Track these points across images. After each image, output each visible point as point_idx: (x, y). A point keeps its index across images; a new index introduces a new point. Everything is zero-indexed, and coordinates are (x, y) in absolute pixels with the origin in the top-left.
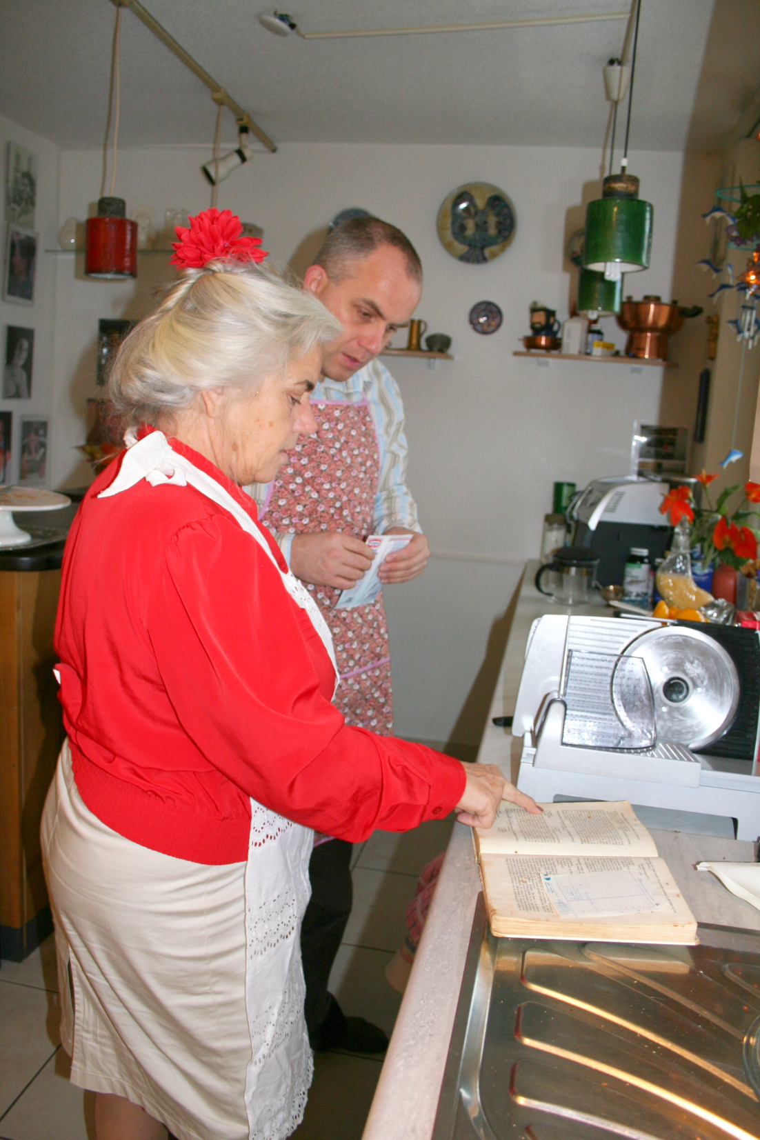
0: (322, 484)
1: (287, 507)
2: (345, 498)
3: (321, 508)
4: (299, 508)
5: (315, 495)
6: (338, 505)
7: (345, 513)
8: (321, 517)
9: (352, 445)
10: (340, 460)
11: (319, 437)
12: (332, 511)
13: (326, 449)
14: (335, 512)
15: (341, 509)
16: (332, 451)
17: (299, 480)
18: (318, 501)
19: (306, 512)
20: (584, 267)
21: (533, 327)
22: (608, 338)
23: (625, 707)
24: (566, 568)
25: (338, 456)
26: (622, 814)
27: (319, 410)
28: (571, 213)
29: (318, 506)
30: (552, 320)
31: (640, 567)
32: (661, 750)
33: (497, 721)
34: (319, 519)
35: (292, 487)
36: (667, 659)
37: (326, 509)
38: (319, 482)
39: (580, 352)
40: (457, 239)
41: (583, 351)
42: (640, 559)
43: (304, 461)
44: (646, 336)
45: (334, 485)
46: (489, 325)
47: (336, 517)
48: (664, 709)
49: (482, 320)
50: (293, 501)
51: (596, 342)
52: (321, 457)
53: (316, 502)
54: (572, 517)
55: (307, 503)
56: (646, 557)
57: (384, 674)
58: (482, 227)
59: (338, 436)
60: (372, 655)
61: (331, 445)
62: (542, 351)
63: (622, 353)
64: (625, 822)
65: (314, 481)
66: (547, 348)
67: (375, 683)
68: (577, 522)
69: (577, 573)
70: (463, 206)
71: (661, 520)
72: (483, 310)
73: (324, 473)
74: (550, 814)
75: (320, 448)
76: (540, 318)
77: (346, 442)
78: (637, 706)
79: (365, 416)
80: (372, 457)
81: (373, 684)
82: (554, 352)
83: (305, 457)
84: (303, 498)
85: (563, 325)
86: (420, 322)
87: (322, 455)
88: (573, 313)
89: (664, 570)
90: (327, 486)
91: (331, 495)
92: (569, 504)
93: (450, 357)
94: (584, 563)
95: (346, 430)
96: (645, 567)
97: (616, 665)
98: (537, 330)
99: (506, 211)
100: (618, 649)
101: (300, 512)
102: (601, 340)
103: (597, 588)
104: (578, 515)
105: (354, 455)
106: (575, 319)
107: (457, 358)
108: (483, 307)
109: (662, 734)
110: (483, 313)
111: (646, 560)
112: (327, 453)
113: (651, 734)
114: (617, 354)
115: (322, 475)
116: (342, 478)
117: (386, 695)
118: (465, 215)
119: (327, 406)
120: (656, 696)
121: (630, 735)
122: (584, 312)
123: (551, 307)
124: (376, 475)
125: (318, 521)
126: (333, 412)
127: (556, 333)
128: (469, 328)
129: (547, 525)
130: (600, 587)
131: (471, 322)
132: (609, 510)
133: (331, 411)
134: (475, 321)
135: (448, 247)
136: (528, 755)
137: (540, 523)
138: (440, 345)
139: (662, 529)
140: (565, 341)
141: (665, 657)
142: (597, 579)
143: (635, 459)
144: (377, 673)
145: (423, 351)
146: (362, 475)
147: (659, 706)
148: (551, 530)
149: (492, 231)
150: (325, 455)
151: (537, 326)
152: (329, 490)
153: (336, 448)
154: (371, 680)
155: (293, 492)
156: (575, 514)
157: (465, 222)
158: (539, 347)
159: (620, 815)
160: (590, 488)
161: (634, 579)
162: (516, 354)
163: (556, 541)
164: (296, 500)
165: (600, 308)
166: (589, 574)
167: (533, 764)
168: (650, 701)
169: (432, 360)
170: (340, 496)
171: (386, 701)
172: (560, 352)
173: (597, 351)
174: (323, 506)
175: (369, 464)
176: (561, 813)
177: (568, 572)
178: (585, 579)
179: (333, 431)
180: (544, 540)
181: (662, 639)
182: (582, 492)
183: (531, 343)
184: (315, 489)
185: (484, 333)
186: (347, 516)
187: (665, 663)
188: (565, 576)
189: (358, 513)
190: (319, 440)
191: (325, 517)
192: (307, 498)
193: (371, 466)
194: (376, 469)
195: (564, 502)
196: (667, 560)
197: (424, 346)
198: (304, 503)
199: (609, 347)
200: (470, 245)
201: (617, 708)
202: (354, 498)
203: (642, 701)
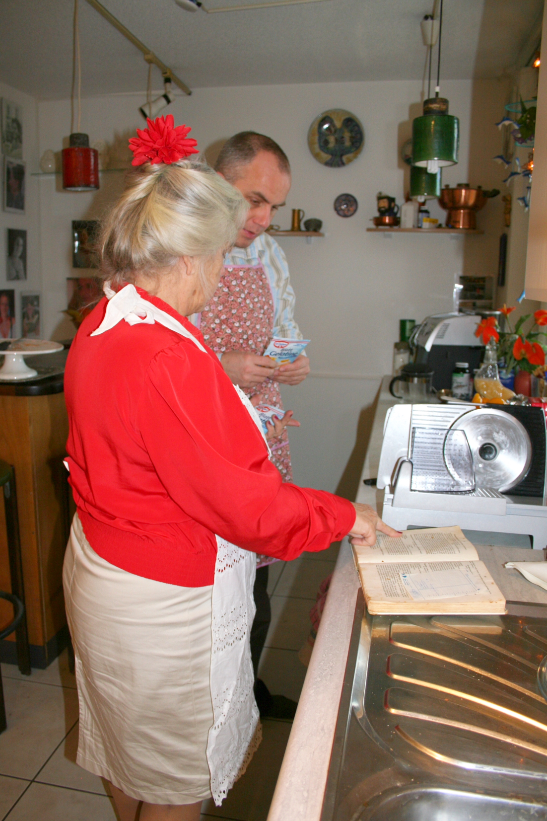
0: (234, 323)
1: (210, 340)
2: (250, 332)
3: (233, 340)
4: (219, 341)
5: (229, 331)
6: (245, 337)
7: (250, 342)
8: (234, 346)
9: (253, 295)
10: (245, 306)
11: (229, 290)
12: (241, 341)
13: (235, 299)
14: (244, 342)
15: (247, 340)
16: (239, 300)
17: (217, 321)
18: (231, 335)
19: (223, 343)
20: (413, 164)
21: (379, 210)
22: (433, 215)
23: (453, 464)
24: (411, 379)
25: (244, 303)
26: (455, 535)
27: (229, 272)
28: (401, 126)
29: (231, 338)
30: (393, 205)
31: (462, 376)
32: (480, 492)
33: (366, 482)
34: (232, 347)
35: (213, 326)
36: (481, 431)
37: (237, 340)
38: (231, 321)
39: (414, 226)
40: (323, 151)
41: (416, 226)
42: (463, 370)
43: (220, 308)
44: (460, 213)
45: (242, 323)
46: (349, 210)
47: (244, 346)
48: (481, 465)
49: (344, 207)
50: (214, 335)
51: (425, 219)
52: (232, 305)
53: (230, 336)
54: (413, 344)
55: (224, 336)
56: (467, 369)
57: (284, 453)
58: (340, 141)
59: (243, 290)
60: (275, 440)
61: (238, 296)
62: (387, 227)
63: (444, 225)
64: (457, 540)
65: (227, 321)
66: (390, 225)
67: (279, 459)
68: (417, 347)
69: (418, 381)
70: (326, 126)
71: (476, 342)
72: (343, 200)
73: (234, 315)
74: (406, 537)
75: (231, 298)
76: (385, 204)
77: (249, 293)
78: (461, 464)
79: (261, 275)
80: (268, 302)
81: (277, 460)
82: (395, 227)
83: (221, 305)
84: (220, 333)
85: (401, 207)
86: (299, 211)
87: (232, 303)
88: (408, 199)
89: (479, 376)
90: (237, 324)
91: (240, 331)
92: (411, 335)
93: (322, 235)
94: (423, 374)
95: (249, 285)
96: (466, 376)
97: (446, 437)
98: (382, 212)
99: (356, 128)
100: (446, 426)
101: (219, 343)
102: (428, 217)
103: (433, 392)
104: (418, 341)
105: (255, 302)
106: (409, 203)
107: (327, 235)
108: (343, 198)
109: (480, 483)
110: (343, 203)
111: (467, 371)
112: (236, 302)
113: (472, 482)
114: (440, 226)
115: (233, 317)
116: (247, 318)
117: (287, 467)
118: (327, 133)
119: (234, 269)
120: (474, 457)
121: (458, 484)
122: (415, 197)
123: (391, 195)
124: (272, 315)
125: (232, 349)
126: (238, 273)
127: (396, 214)
128: (334, 213)
129: (396, 350)
130: (436, 391)
131: (336, 209)
132: (439, 336)
133: (237, 272)
134: (339, 208)
135: (316, 156)
136: (388, 499)
137: (391, 349)
138: (314, 227)
139: (477, 348)
140: (403, 219)
141: (479, 430)
142: (433, 385)
143: (456, 301)
144: (280, 452)
145: (303, 231)
146: (261, 316)
147: (477, 463)
148: (399, 353)
149: (347, 143)
150: (234, 303)
151: (383, 209)
152: (238, 327)
153: (242, 298)
154: (276, 457)
155: (214, 329)
156: (415, 341)
157: (328, 138)
158: (385, 224)
159: (453, 536)
160: (425, 323)
161: (459, 384)
162: (369, 230)
163: (403, 361)
164: (216, 335)
165: (426, 194)
166: (427, 382)
167: (392, 505)
168: (470, 460)
169: (309, 238)
170: (246, 331)
171: (287, 471)
172: (400, 227)
173: (426, 225)
174: (235, 338)
175: (266, 307)
176: (413, 536)
177: (412, 381)
178: (425, 385)
179: (239, 286)
180: (394, 361)
181: (477, 417)
182: (420, 326)
183: (379, 222)
184: (229, 327)
185: (345, 216)
186: (252, 344)
187: (479, 434)
188: (410, 384)
189: (260, 342)
190: (230, 293)
191: (237, 346)
192: (224, 333)
193: (268, 309)
194: (271, 311)
195: (407, 334)
196: (481, 369)
197: (303, 227)
198: (222, 337)
199: (434, 221)
200: (332, 155)
201: (448, 466)
202: (256, 332)
203: (464, 460)
